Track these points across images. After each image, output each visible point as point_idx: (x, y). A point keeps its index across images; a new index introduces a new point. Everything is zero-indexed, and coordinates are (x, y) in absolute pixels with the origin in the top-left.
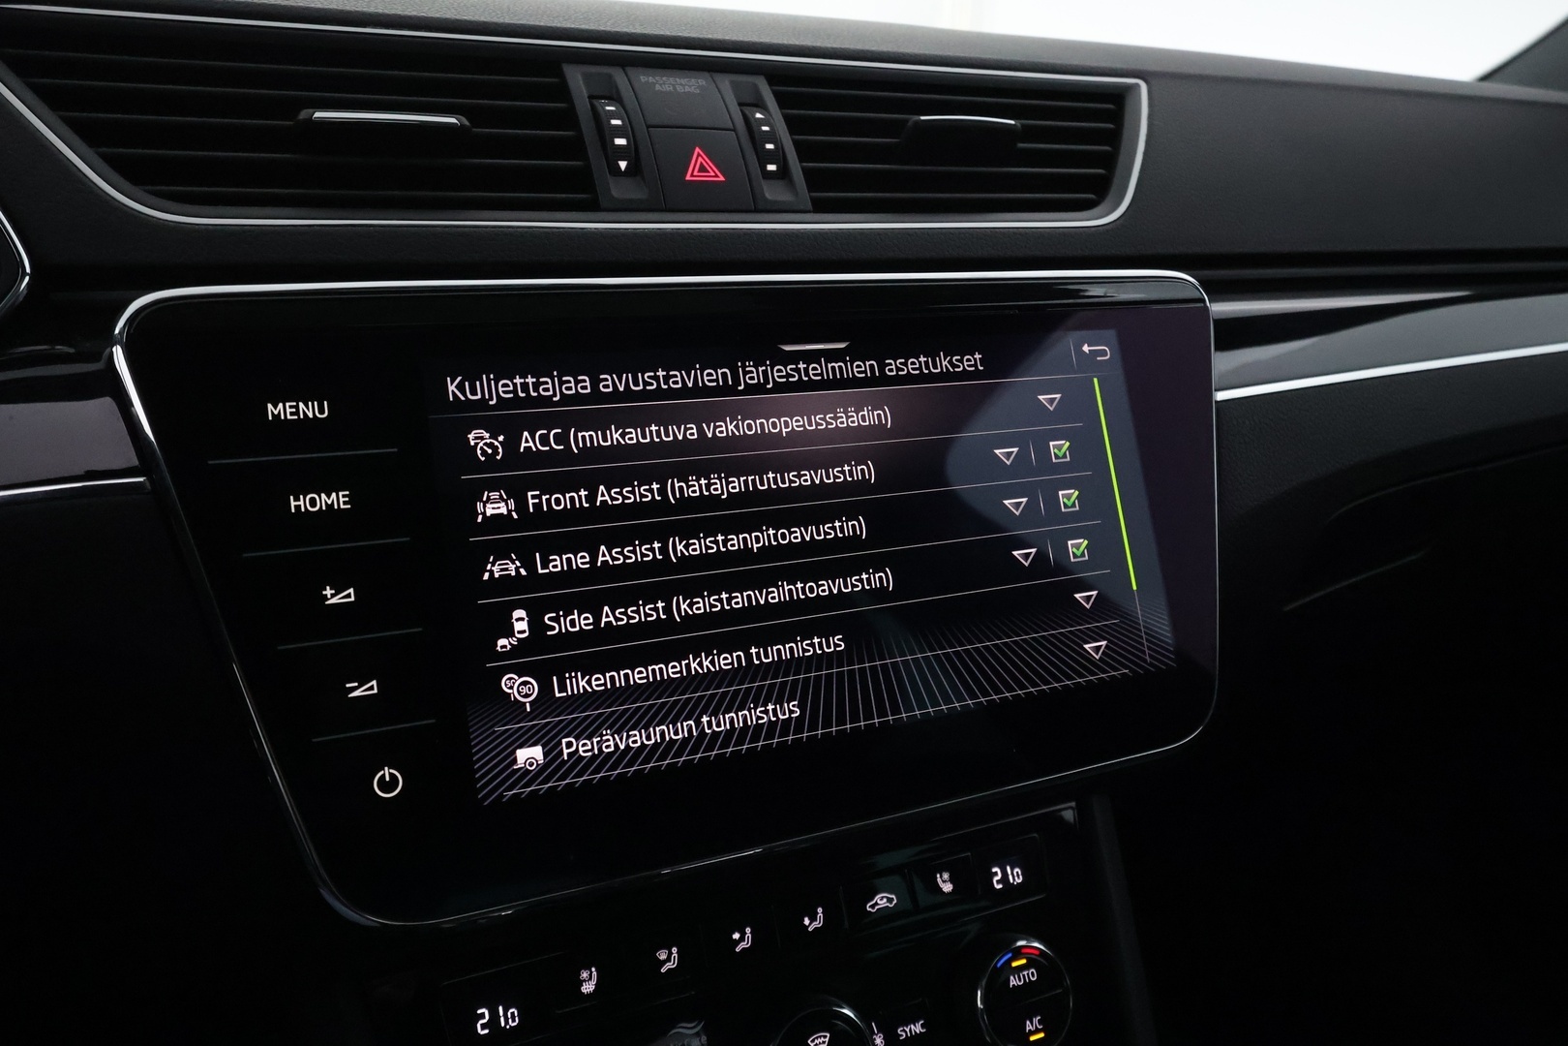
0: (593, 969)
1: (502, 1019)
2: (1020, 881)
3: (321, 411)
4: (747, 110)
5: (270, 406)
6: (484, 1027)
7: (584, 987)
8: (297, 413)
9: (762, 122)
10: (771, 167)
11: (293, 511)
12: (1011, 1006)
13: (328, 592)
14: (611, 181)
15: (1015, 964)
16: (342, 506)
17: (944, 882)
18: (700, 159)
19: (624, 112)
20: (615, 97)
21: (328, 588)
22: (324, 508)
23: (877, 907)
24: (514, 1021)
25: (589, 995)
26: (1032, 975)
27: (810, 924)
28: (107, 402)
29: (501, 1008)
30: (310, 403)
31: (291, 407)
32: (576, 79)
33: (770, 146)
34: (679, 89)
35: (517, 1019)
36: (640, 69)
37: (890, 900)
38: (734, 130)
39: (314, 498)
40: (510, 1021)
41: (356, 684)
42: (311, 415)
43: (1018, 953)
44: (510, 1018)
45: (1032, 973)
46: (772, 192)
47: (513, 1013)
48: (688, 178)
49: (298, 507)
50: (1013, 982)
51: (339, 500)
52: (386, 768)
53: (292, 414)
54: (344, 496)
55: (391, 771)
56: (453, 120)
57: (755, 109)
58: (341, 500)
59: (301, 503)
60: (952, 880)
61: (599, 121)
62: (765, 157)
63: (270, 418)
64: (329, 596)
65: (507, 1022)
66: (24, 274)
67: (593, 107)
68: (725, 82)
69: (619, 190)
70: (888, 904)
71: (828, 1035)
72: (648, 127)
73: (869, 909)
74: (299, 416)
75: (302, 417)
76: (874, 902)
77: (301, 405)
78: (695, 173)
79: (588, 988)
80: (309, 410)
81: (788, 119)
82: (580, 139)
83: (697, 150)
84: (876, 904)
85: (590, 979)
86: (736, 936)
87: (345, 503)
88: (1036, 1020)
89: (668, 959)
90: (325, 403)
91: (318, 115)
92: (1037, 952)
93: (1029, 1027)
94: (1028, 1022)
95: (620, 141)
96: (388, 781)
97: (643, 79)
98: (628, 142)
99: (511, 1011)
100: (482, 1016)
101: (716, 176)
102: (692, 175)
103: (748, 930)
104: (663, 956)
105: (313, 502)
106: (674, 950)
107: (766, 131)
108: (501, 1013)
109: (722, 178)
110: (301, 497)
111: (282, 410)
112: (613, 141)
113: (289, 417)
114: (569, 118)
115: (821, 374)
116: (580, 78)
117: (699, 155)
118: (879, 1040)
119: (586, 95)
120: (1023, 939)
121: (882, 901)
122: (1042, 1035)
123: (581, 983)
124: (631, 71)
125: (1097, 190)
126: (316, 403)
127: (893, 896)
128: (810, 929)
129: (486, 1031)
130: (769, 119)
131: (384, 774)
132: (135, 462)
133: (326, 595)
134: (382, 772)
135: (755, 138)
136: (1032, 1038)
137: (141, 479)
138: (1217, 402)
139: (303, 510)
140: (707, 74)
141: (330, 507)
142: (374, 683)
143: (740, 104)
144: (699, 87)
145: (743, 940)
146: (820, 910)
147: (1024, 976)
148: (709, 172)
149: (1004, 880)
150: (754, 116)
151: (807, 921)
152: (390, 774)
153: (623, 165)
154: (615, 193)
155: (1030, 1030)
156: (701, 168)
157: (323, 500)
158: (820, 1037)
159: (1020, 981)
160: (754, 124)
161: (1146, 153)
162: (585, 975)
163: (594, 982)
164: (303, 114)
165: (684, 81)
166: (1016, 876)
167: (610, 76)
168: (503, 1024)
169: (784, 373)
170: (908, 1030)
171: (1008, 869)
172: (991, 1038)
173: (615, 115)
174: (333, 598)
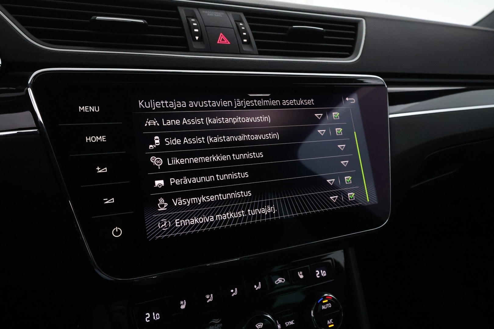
0: (185, 301)
1: (154, 317)
2: (325, 275)
3: (97, 110)
4: (237, 23)
5: (80, 107)
6: (148, 319)
7: (182, 306)
8: (89, 110)
9: (242, 26)
10: (245, 40)
11: (87, 141)
12: (323, 316)
13: (98, 168)
14: (193, 42)
15: (324, 302)
16: (103, 141)
17: (300, 275)
18: (222, 37)
19: (197, 21)
20: (195, 17)
21: (98, 167)
22: (97, 141)
23: (278, 283)
24: (158, 317)
25: (183, 309)
26: (329, 305)
27: (256, 287)
29: (154, 313)
30: (93, 107)
31: (87, 108)
32: (182, 11)
33: (245, 34)
34: (215, 15)
35: (159, 317)
36: (203, 9)
37: (283, 280)
38: (233, 28)
39: (94, 138)
40: (157, 317)
41: (107, 199)
42: (93, 111)
43: (325, 298)
44: (157, 316)
45: (330, 305)
46: (245, 48)
47: (158, 315)
48: (218, 42)
49: (88, 140)
50: (323, 307)
51: (102, 138)
52: (117, 227)
53: (87, 110)
54: (104, 137)
55: (118, 228)
56: (142, 21)
57: (239, 22)
58: (103, 139)
59: (90, 139)
60: (303, 274)
61: (189, 24)
62: (243, 37)
63: (80, 111)
64: (98, 170)
65: (156, 318)
67: (188, 20)
68: (230, 14)
69: (195, 46)
70: (282, 282)
71: (263, 324)
72: (205, 26)
73: (276, 283)
74: (89, 111)
75: (90, 111)
76: (277, 281)
77: (90, 107)
78: (221, 41)
79: (183, 307)
80: (93, 109)
81: (250, 26)
82: (183, 29)
83: (221, 34)
84: (278, 281)
85: (184, 304)
86: (232, 291)
87: (104, 140)
88: (331, 320)
89: (210, 298)
90: (98, 107)
91: (98, 18)
92: (331, 298)
93: (329, 322)
94: (328, 321)
95: (196, 30)
96: (117, 232)
97: (204, 12)
98: (199, 30)
99: (157, 314)
100: (147, 316)
101: (227, 42)
102: (219, 42)
103: (236, 289)
104: (208, 297)
105: (94, 139)
106: (212, 295)
107: (243, 29)
108: (154, 315)
109: (229, 43)
110: (90, 137)
111: (84, 109)
112: (194, 30)
113: (86, 111)
114: (180, 23)
115: (262, 104)
116: (183, 11)
117: (222, 35)
118: (279, 327)
119: (185, 16)
120: (326, 294)
121: (280, 280)
122: (333, 325)
123: (180, 305)
124: (200, 9)
125: (350, 51)
126: (95, 107)
127: (284, 279)
128: (257, 289)
129: (149, 321)
130: (244, 25)
131: (116, 229)
132: (34, 125)
133: (97, 169)
134: (115, 229)
135: (240, 31)
136: (330, 326)
137: (36, 130)
138: (389, 118)
139: (90, 141)
140: (224, 11)
141: (99, 141)
142: (113, 199)
143: (235, 21)
144: (222, 15)
145: (235, 292)
146: (260, 283)
147: (327, 306)
148: (225, 41)
149: (320, 275)
150: (239, 24)
151: (255, 287)
152: (118, 229)
153: (197, 38)
155: (329, 324)
156: (222, 40)
157: (97, 138)
158: (260, 324)
159: (326, 307)
160: (239, 27)
161: (365, 41)
162: (182, 303)
163: (185, 305)
164: (93, 18)
165: (217, 13)
166: (324, 273)
167: (193, 11)
168: (154, 319)
169: (250, 103)
170: (288, 323)
171: (321, 271)
172: (316, 326)
173: (194, 22)
174: (100, 171)
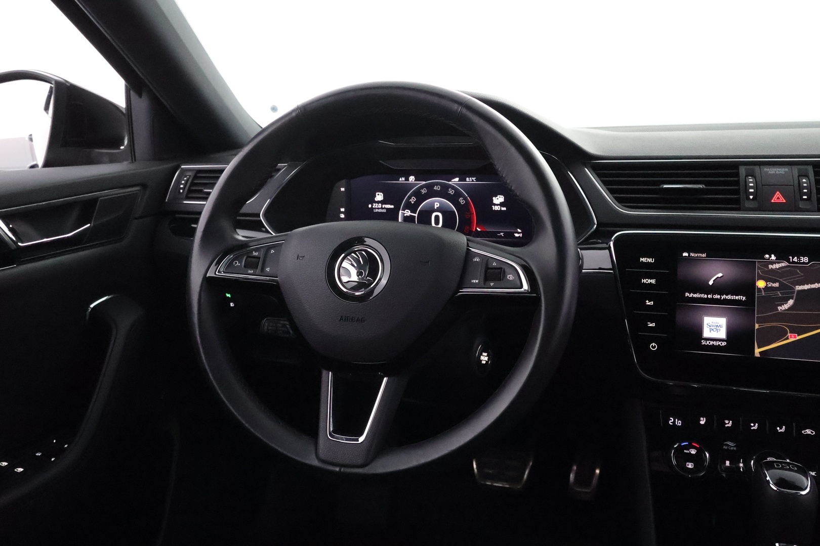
0: (705, 418)
3: (652, 261)
4: (800, 179)
5: (641, 259)
6: (671, 422)
8: (647, 261)
9: (804, 183)
10: (805, 197)
11: (642, 282)
13: (647, 301)
14: (746, 202)
16: (654, 283)
19: (755, 181)
20: (753, 176)
22: (649, 283)
25: (702, 424)
28: (607, 251)
29: (677, 420)
30: (650, 258)
31: (646, 259)
32: (742, 170)
33: (806, 191)
34: (777, 172)
37: (812, 433)
38: (793, 185)
41: (650, 323)
44: (679, 423)
46: (804, 205)
48: (772, 201)
51: (653, 281)
52: (654, 343)
56: (701, 186)
57: (804, 178)
59: (644, 281)
61: (746, 183)
62: (803, 194)
63: (641, 261)
66: (595, 224)
67: (746, 179)
68: (795, 169)
69: (748, 205)
72: (762, 185)
73: (803, 433)
76: (806, 431)
77: (648, 259)
79: (702, 422)
80: (650, 260)
81: (816, 181)
82: (739, 189)
83: (778, 192)
89: (728, 423)
90: (654, 259)
91: (665, 186)
95: (752, 190)
96: (654, 346)
97: (765, 169)
98: (754, 190)
100: (671, 420)
101: (782, 200)
102: (774, 200)
105: (647, 281)
106: (731, 422)
107: (806, 186)
109: (784, 201)
111: (643, 260)
112: (749, 190)
113: (645, 261)
114: (737, 183)
116: (744, 170)
117: (778, 194)
119: (744, 175)
121: (808, 432)
124: (762, 167)
128: (779, 431)
129: (672, 424)
130: (808, 182)
132: (611, 267)
135: (800, 188)
137: (612, 271)
140: (790, 166)
141: (651, 283)
142: (654, 323)
143: (798, 177)
144: (785, 171)
145: (754, 427)
146: (784, 427)
148: (780, 199)
150: (802, 181)
151: (778, 428)
153: (751, 197)
154: (746, 205)
156: (778, 198)
157: (649, 281)
158: (772, 459)
160: (801, 183)
162: (702, 419)
163: (704, 422)
164: (661, 186)
165: (780, 170)
167: (754, 169)
168: (676, 424)
173: (751, 182)
174: (648, 303)
